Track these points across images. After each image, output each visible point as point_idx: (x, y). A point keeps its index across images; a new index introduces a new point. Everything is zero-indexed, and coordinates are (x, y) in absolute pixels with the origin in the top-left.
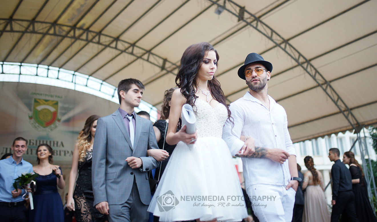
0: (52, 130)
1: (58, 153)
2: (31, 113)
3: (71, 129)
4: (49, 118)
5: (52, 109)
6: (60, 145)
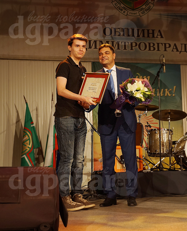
1: (156, 46)
6: (158, 35)
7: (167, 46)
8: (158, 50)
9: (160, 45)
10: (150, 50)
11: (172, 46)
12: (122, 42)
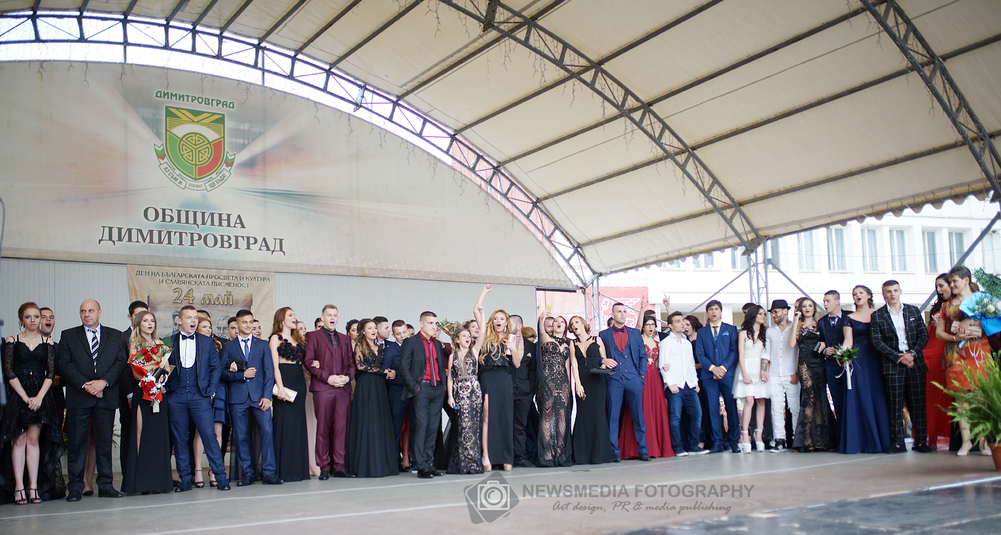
0: (213, 186)
1: (233, 241)
2: (160, 144)
3: (259, 185)
4: (206, 157)
5: (212, 136)
6: (236, 223)
7: (252, 241)
8: (237, 247)
9: (240, 239)
10: (222, 246)
11: (260, 240)
12: (175, 233)
